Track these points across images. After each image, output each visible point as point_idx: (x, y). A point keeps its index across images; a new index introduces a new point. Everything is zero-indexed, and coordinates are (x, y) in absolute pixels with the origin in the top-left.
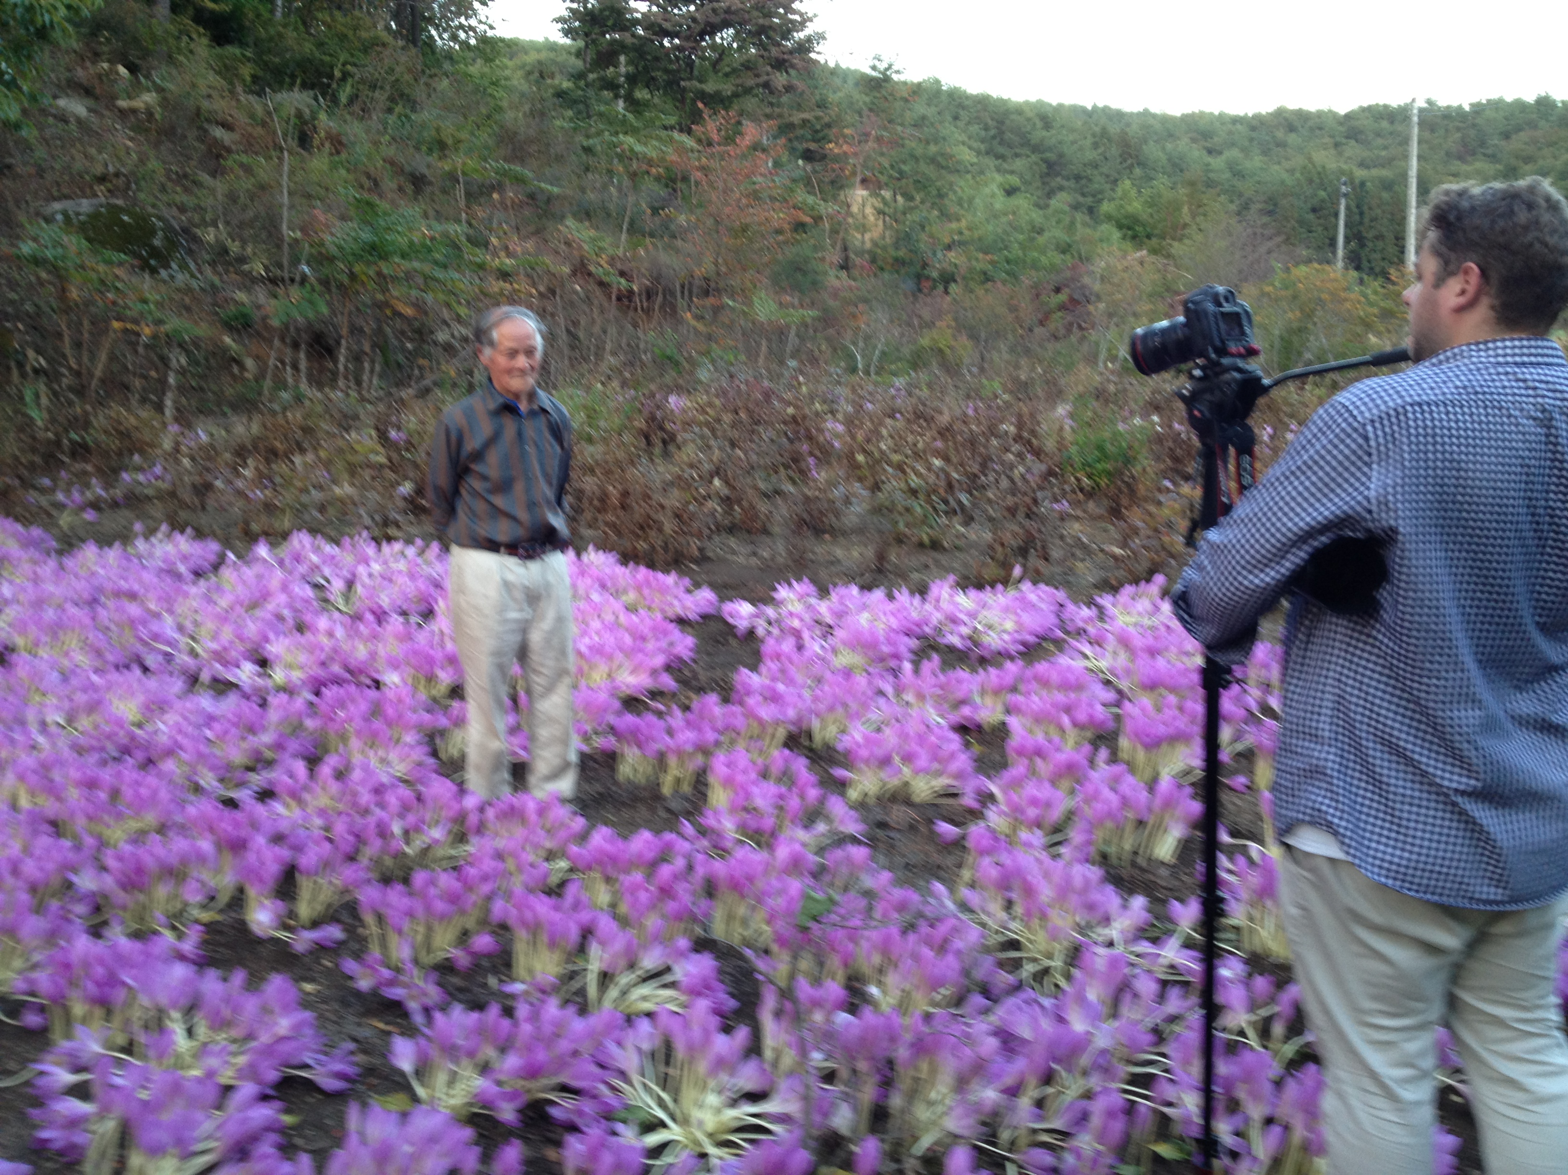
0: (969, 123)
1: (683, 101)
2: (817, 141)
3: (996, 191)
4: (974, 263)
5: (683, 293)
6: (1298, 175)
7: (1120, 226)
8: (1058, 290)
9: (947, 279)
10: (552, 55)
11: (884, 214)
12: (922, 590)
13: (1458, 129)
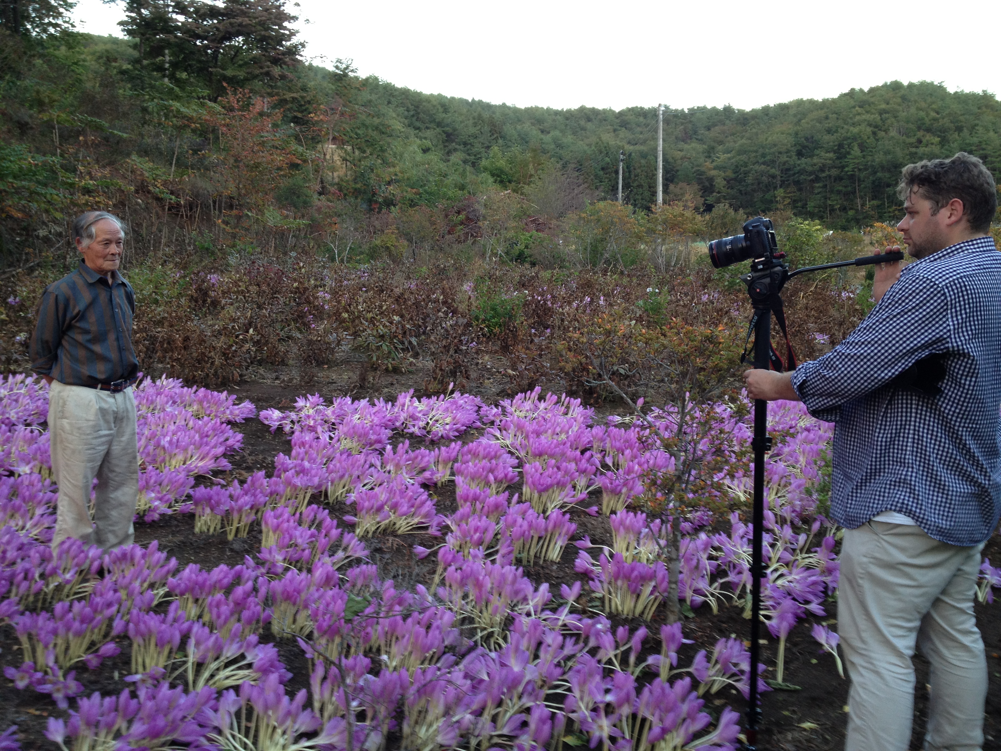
0: (397, 106)
1: (210, 81)
2: (302, 112)
3: (416, 149)
4: (405, 194)
5: (214, 206)
6: (593, 148)
7: (493, 175)
8: (459, 213)
9: (389, 203)
10: (115, 47)
11: (347, 160)
12: (392, 399)
13: (682, 124)
